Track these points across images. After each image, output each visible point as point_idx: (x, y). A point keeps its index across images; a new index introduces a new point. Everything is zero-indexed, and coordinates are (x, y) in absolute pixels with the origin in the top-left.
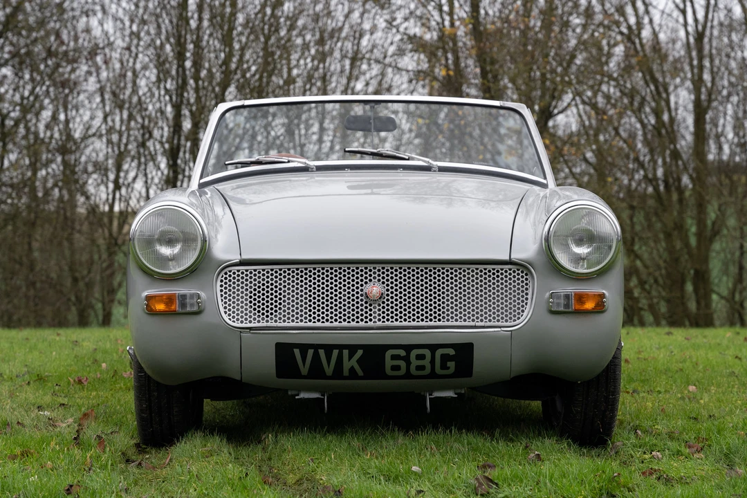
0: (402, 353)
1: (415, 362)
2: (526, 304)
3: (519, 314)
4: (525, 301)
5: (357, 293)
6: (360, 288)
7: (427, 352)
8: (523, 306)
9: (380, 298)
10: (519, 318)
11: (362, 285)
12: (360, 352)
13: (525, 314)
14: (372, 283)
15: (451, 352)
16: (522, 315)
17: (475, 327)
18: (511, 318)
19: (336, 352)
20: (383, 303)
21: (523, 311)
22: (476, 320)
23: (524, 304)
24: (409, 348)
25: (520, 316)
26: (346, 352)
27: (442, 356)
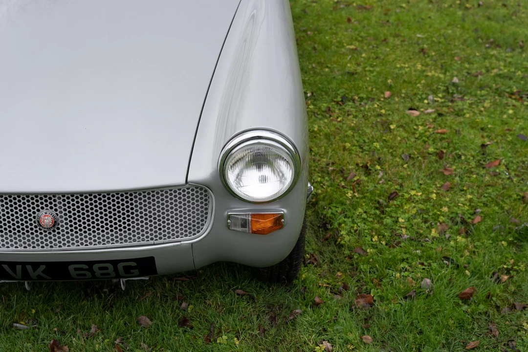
0: (85, 267)
1: (98, 273)
2: (206, 218)
3: (198, 227)
4: (205, 216)
5: (31, 220)
6: (33, 215)
7: (110, 266)
8: (202, 220)
9: (54, 226)
10: (198, 232)
11: (34, 213)
12: (43, 267)
13: (205, 227)
14: (45, 211)
15: (134, 264)
16: (202, 229)
17: (154, 244)
18: (190, 233)
19: (19, 267)
20: (58, 229)
21: (203, 225)
22: (155, 239)
23: (204, 218)
24: (90, 264)
25: (200, 229)
26: (29, 267)
27: (124, 267)
